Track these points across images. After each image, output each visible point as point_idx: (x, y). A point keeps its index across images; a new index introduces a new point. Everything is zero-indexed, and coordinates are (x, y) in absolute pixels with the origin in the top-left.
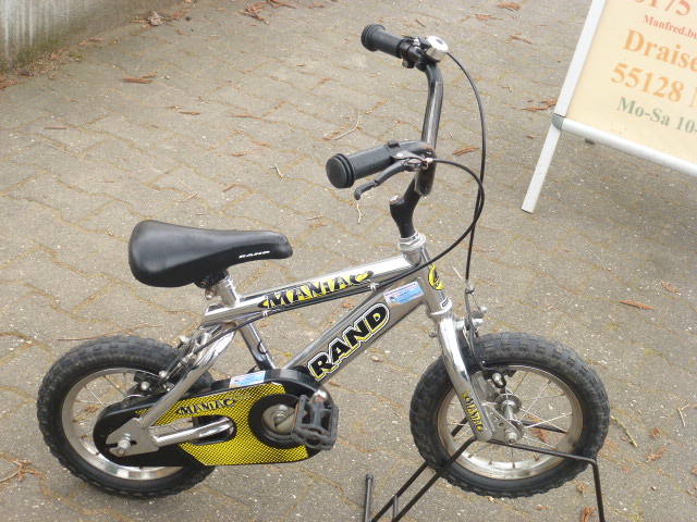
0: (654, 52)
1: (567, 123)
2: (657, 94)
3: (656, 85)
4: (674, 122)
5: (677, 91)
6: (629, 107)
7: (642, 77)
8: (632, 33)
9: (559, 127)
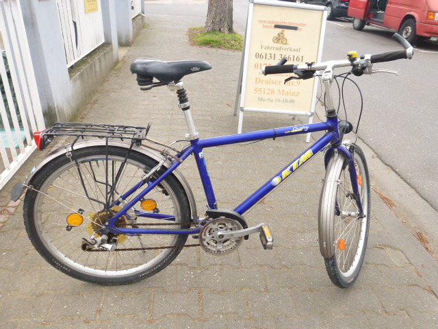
0: (264, 82)
1: (245, 109)
2: (268, 94)
3: (267, 91)
4: (274, 100)
5: (273, 92)
6: (261, 99)
7: (263, 91)
8: (256, 78)
9: (242, 110)
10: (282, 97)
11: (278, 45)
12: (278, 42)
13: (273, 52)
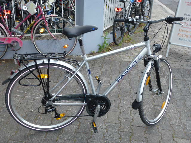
0: (183, 31)
3: (184, 36)
4: (187, 41)
5: (187, 36)
6: (180, 39)
7: (182, 35)
8: (180, 29)
9: (170, 44)
13: (190, 17)
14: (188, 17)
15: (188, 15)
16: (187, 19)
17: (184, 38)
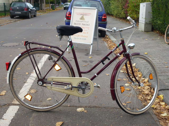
2: (77, 36)
4: (79, 39)
5: (79, 36)
6: (75, 38)
10: (82, 38)
11: (81, 20)
12: (81, 19)
13: (79, 23)
14: (78, 22)
15: (78, 21)
16: (78, 24)
17: (77, 37)
